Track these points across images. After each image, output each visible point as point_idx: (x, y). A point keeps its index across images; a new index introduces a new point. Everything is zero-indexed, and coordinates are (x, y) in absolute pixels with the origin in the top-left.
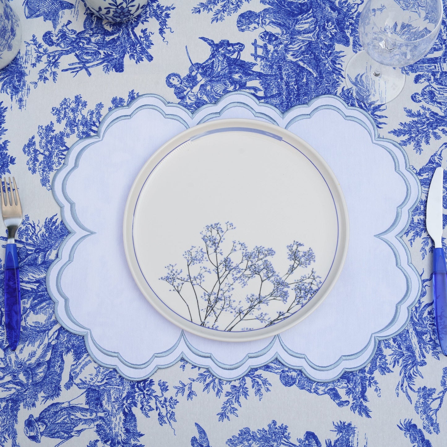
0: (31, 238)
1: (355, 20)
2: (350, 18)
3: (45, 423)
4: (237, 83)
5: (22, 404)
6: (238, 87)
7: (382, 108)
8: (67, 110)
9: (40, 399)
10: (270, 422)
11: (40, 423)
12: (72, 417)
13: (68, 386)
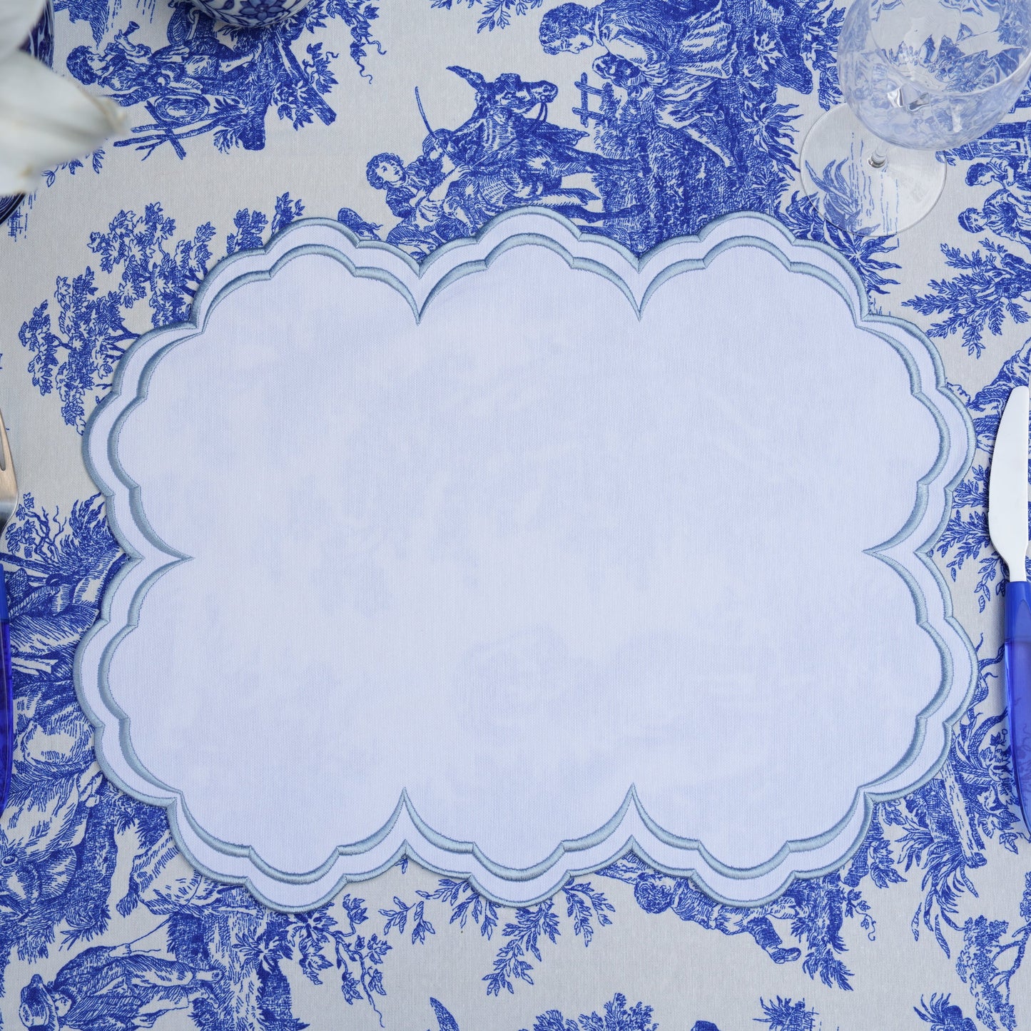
0: (38, 550)
1: (825, 30)
2: (815, 24)
3: (71, 996)
4: (538, 179)
5: (14, 950)
6: (540, 189)
7: (887, 244)
8: (127, 240)
9: (59, 938)
10: (611, 998)
11: (57, 996)
12: (135, 981)
13: (126, 907)
